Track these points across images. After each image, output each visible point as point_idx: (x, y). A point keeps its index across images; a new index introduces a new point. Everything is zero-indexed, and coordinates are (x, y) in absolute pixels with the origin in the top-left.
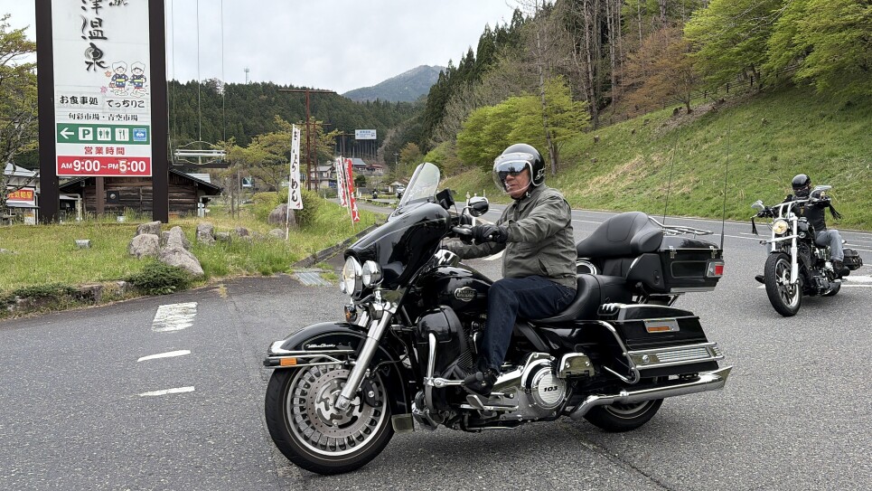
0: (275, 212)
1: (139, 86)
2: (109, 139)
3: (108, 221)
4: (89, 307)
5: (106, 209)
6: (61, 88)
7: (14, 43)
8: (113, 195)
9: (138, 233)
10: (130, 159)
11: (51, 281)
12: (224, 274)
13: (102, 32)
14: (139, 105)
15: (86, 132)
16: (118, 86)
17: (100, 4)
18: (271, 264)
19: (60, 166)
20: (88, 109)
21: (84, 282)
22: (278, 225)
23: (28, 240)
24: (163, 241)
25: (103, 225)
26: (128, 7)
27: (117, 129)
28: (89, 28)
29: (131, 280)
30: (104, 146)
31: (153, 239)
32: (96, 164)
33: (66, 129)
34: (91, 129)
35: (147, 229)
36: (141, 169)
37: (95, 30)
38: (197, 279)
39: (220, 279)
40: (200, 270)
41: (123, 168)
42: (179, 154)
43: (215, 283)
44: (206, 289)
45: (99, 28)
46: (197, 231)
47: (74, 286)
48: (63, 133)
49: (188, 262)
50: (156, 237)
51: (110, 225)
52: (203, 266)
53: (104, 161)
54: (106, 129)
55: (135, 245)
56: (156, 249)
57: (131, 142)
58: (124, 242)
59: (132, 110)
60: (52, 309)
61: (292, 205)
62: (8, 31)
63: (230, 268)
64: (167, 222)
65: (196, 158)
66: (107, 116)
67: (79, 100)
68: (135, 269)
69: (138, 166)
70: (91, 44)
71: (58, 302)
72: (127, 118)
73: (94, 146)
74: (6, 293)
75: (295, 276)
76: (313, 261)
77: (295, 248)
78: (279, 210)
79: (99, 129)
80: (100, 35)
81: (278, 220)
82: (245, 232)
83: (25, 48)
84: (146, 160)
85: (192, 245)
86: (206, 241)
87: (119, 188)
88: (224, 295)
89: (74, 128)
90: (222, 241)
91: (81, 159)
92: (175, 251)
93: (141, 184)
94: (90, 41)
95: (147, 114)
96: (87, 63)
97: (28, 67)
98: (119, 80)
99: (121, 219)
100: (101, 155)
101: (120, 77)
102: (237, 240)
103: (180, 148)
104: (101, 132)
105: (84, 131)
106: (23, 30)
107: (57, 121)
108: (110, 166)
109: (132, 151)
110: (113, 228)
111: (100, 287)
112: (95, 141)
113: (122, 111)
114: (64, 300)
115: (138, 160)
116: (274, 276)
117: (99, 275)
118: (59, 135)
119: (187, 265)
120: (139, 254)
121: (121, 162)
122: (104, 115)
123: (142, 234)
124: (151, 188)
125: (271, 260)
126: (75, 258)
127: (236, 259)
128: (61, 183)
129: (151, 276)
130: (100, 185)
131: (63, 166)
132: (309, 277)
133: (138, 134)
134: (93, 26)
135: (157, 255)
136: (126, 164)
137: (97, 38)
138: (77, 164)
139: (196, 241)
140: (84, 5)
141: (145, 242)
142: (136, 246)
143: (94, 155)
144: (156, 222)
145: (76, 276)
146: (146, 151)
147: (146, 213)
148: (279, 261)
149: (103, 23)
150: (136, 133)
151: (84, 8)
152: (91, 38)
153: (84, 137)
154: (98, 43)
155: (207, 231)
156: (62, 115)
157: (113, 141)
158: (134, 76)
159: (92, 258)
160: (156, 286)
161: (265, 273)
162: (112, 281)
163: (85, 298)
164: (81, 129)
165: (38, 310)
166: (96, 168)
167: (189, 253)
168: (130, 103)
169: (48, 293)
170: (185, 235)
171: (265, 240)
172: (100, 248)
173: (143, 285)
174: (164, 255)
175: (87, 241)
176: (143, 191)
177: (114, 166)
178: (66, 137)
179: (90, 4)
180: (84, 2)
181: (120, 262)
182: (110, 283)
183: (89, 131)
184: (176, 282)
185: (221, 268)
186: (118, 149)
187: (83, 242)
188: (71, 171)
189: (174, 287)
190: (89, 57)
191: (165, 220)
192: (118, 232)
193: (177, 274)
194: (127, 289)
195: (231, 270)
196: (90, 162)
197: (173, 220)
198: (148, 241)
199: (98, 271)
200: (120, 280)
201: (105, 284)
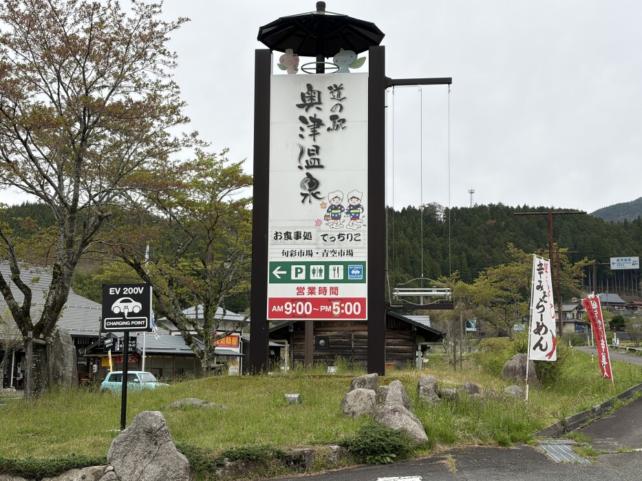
0: (511, 364)
1: (355, 218)
2: (323, 278)
3: (318, 372)
4: (300, 475)
5: (315, 357)
6: (276, 222)
7: (232, 178)
8: (322, 342)
9: (352, 388)
10: (343, 300)
11: (261, 442)
12: (452, 442)
13: (318, 160)
14: (355, 238)
15: (299, 271)
16: (333, 218)
17: (318, 130)
18: (509, 431)
19: (271, 308)
20: (302, 245)
21: (296, 445)
22: (515, 381)
23: (236, 393)
24: (381, 398)
25: (314, 377)
26: (346, 130)
27: (331, 267)
28: (306, 157)
29: (345, 445)
30: (317, 286)
31: (369, 395)
32: (308, 306)
33: (279, 268)
34: (303, 267)
35: (363, 383)
36: (356, 311)
37: (312, 159)
38: (421, 446)
39: (447, 448)
40: (423, 436)
41: (336, 310)
42: (398, 293)
43: (442, 453)
44: (431, 460)
45: (316, 157)
46: (419, 387)
47: (284, 449)
48: (276, 273)
49: (408, 423)
50: (372, 392)
51: (321, 377)
52: (427, 431)
53: (316, 303)
54: (319, 267)
55: (350, 401)
56: (372, 407)
57: (346, 280)
58: (337, 399)
59: (347, 245)
60: (261, 475)
61: (536, 355)
62: (226, 166)
63: (459, 434)
64: (383, 374)
65: (418, 297)
66: (321, 251)
67: (292, 235)
68: (349, 431)
69: (353, 308)
70: (308, 174)
71: (266, 467)
72: (341, 253)
73: (307, 286)
74: (216, 454)
75: (541, 449)
76: (562, 430)
77: (538, 411)
78: (515, 362)
79: (312, 267)
80: (317, 164)
81: (515, 374)
82: (475, 389)
83: (242, 182)
84: (361, 300)
85: (414, 403)
86: (429, 399)
87: (329, 334)
88: (453, 469)
89: (286, 266)
90: (448, 400)
91: (293, 301)
92: (394, 411)
93: (353, 328)
94: (305, 171)
95: (363, 248)
96: (302, 194)
97: (243, 203)
98: (334, 212)
99: (332, 370)
100: (313, 296)
101: (336, 208)
102: (466, 398)
103: (399, 287)
104: (314, 270)
105: (297, 269)
106: (240, 164)
107: (270, 260)
108: (323, 308)
109: (346, 291)
110: (324, 380)
111: (312, 451)
112: (308, 280)
113: (337, 246)
114: (274, 465)
115: (353, 300)
116: (513, 447)
117: (310, 436)
118: (272, 275)
119: (409, 428)
120: (354, 413)
121: (335, 304)
122: (317, 249)
123: (357, 390)
124: (366, 333)
125: (511, 427)
126: (285, 415)
127: (466, 423)
128: (271, 326)
129: (368, 441)
130: (309, 330)
131: (274, 309)
132: (559, 451)
133: (353, 272)
134: (310, 154)
135: (374, 415)
136: (340, 306)
137: (314, 167)
138: (288, 306)
139: (418, 399)
140: (301, 133)
141: (360, 397)
142: (350, 403)
143: (306, 296)
144: (373, 375)
145: (286, 437)
146: (361, 290)
147: (360, 363)
148: (519, 428)
149: (320, 151)
150: (351, 270)
151: (301, 136)
152: (308, 167)
153: (296, 276)
154: (315, 173)
155: (430, 386)
156: (275, 252)
157: (327, 280)
158: (351, 205)
159: (303, 414)
160: (374, 453)
161: (502, 443)
162: (324, 444)
163: (295, 464)
164: (293, 267)
165: (246, 475)
166: (308, 310)
167: (411, 414)
168: (346, 237)
169: (258, 456)
170: (405, 390)
171: (499, 399)
172: (310, 404)
173: (359, 451)
174: (383, 415)
175: (296, 396)
176: (356, 337)
177: (327, 309)
178: (279, 277)
179: (308, 131)
180: (302, 129)
181: (333, 422)
182: (322, 448)
183: (301, 269)
184: (396, 450)
185: (449, 434)
186: (331, 288)
187: (293, 396)
188: (282, 314)
189: (394, 456)
190: (304, 188)
191: (382, 373)
192: (329, 385)
193: (397, 439)
194: (341, 455)
195: (460, 436)
196: (301, 303)
197: (390, 372)
198: (364, 397)
199: (310, 432)
200: (333, 444)
201: (317, 448)
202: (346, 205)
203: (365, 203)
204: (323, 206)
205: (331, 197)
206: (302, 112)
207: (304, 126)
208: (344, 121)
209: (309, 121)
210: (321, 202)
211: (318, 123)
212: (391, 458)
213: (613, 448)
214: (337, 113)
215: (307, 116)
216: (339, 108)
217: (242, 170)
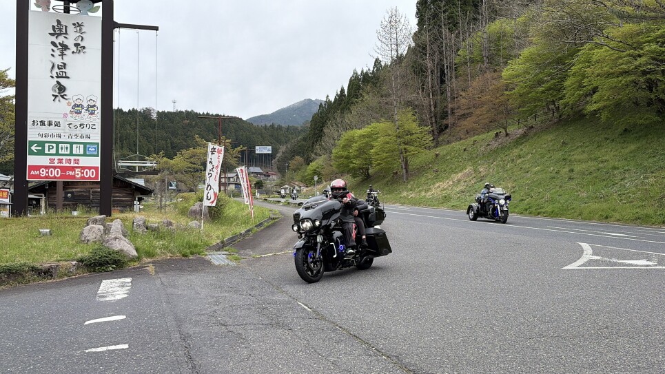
0: (193, 208)
1: (92, 113)
2: (68, 153)
3: (65, 215)
4: (48, 281)
5: (64, 205)
6: (33, 114)
8: (69, 195)
9: (88, 224)
10: (83, 168)
11: (20, 261)
12: (154, 256)
13: (65, 73)
14: (92, 127)
16: (76, 113)
17: (65, 52)
18: (189, 248)
19: (29, 172)
20: (53, 130)
21: (45, 262)
22: (195, 218)
24: (107, 230)
25: (61, 218)
26: (86, 54)
27: (74, 146)
28: (56, 70)
29: (81, 261)
30: (64, 158)
31: (99, 229)
32: (58, 171)
33: (36, 145)
34: (54, 145)
35: (95, 221)
36: (92, 175)
37: (61, 72)
38: (133, 260)
39: (150, 260)
40: (135, 253)
41: (78, 174)
42: (121, 164)
43: (146, 263)
44: (139, 268)
45: (64, 70)
46: (133, 223)
47: (37, 265)
48: (33, 148)
49: (125, 246)
50: (102, 227)
51: (67, 218)
52: (137, 250)
53: (64, 169)
54: (66, 145)
55: (86, 233)
56: (101, 237)
57: (85, 155)
58: (77, 231)
59: (86, 131)
60: (19, 283)
61: (206, 203)
63: (158, 251)
64: (110, 216)
65: (135, 167)
66: (67, 135)
67: (46, 123)
68: (85, 252)
69: (90, 173)
70: (57, 82)
71: (24, 277)
72: (82, 137)
73: (56, 157)
75: (208, 258)
76: (222, 246)
77: (208, 236)
78: (196, 207)
79: (60, 145)
80: (64, 75)
81: (195, 214)
82: (170, 224)
83: (7, 84)
84: (96, 168)
85: (130, 233)
86: (140, 231)
87: (74, 190)
88: (153, 272)
89: (41, 144)
90: (152, 231)
91: (46, 167)
92: (115, 238)
93: (91, 186)
94: (56, 79)
95: (97, 134)
96: (53, 95)
97: (8, 98)
99: (75, 213)
100: (61, 165)
101: (78, 106)
102: (164, 229)
103: (122, 160)
104: (62, 147)
105: (49, 146)
106: (5, 71)
107: (30, 138)
108: (68, 173)
109: (85, 161)
110: (69, 220)
111: (57, 266)
112: (57, 154)
113: (79, 131)
114: (28, 276)
115: (90, 168)
116: (191, 257)
117: (57, 256)
118: (30, 149)
119: (125, 249)
120: (88, 241)
121: (77, 170)
122: (65, 134)
123: (91, 225)
124: (99, 190)
125: (189, 245)
126: (38, 243)
127: (163, 245)
128: (30, 185)
129: (97, 258)
130: (60, 188)
131: (32, 172)
132: (218, 258)
134: (59, 68)
135: (102, 241)
136: (81, 172)
137: (62, 77)
138: (43, 171)
139: (132, 231)
140: (52, 53)
141: (93, 231)
142: (86, 234)
143: (56, 164)
144: (102, 216)
145: (39, 257)
146: (96, 162)
147: (95, 209)
148: (196, 246)
149: (67, 67)
150: (89, 148)
151: (52, 55)
152: (57, 77)
153: (49, 151)
154: (63, 81)
155: (141, 222)
156: (32, 134)
157: (71, 154)
158: (89, 105)
159: (51, 243)
160: (101, 265)
161: (185, 255)
162: (66, 261)
163: (45, 274)
164: (47, 145)
165: (8, 283)
166: (58, 174)
167: (127, 240)
168: (85, 126)
169: (17, 271)
170: (124, 226)
171: (185, 229)
172: (58, 236)
173: (90, 264)
174: (108, 241)
175: (48, 230)
176: (93, 192)
177: (71, 173)
178: (35, 151)
179: (57, 53)
180: (53, 50)
181: (74, 246)
182: (65, 263)
183: (52, 146)
184: (116, 262)
185: (151, 251)
186: (74, 160)
187: (45, 230)
188: (38, 177)
189: (114, 266)
190: (55, 91)
191: (109, 214)
192: (72, 223)
193: (117, 256)
194: (78, 267)
195: (159, 253)
196: (53, 170)
197: (115, 214)
198: (96, 230)
199: (56, 253)
200: (73, 260)
201: (61, 263)
202: (85, 105)
203: (99, 104)
204: (69, 104)
205: (75, 98)
206: (53, 39)
207: (55, 49)
208: (84, 48)
209: (58, 45)
210: (67, 101)
211: (65, 47)
212: (113, 268)
213: (250, 256)
214: (79, 42)
215: (57, 42)
216: (81, 38)
217: (7, 76)
